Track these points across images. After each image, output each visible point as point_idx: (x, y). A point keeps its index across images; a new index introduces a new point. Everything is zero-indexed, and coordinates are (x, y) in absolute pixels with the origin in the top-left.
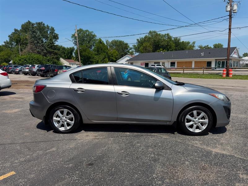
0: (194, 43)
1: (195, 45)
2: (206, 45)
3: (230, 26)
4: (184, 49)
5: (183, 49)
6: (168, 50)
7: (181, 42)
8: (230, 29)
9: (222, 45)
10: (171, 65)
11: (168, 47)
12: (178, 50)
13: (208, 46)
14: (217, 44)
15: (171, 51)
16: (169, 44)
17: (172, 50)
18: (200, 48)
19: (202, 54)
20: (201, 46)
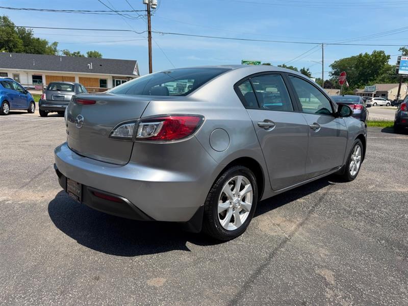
0: (55, 44)
1: (57, 48)
2: (76, 51)
3: (149, 27)
4: (42, 52)
5: (40, 53)
6: (11, 51)
7: (34, 39)
8: (150, 33)
9: (100, 55)
10: (34, 81)
11: (11, 45)
12: (31, 53)
13: (79, 53)
14: (93, 51)
15: (17, 52)
16: (12, 39)
17: (19, 52)
18: (65, 55)
19: (90, 66)
20: (67, 53)
